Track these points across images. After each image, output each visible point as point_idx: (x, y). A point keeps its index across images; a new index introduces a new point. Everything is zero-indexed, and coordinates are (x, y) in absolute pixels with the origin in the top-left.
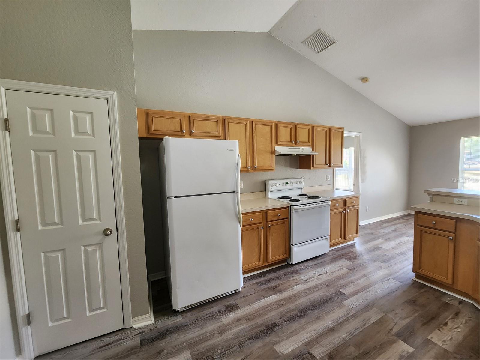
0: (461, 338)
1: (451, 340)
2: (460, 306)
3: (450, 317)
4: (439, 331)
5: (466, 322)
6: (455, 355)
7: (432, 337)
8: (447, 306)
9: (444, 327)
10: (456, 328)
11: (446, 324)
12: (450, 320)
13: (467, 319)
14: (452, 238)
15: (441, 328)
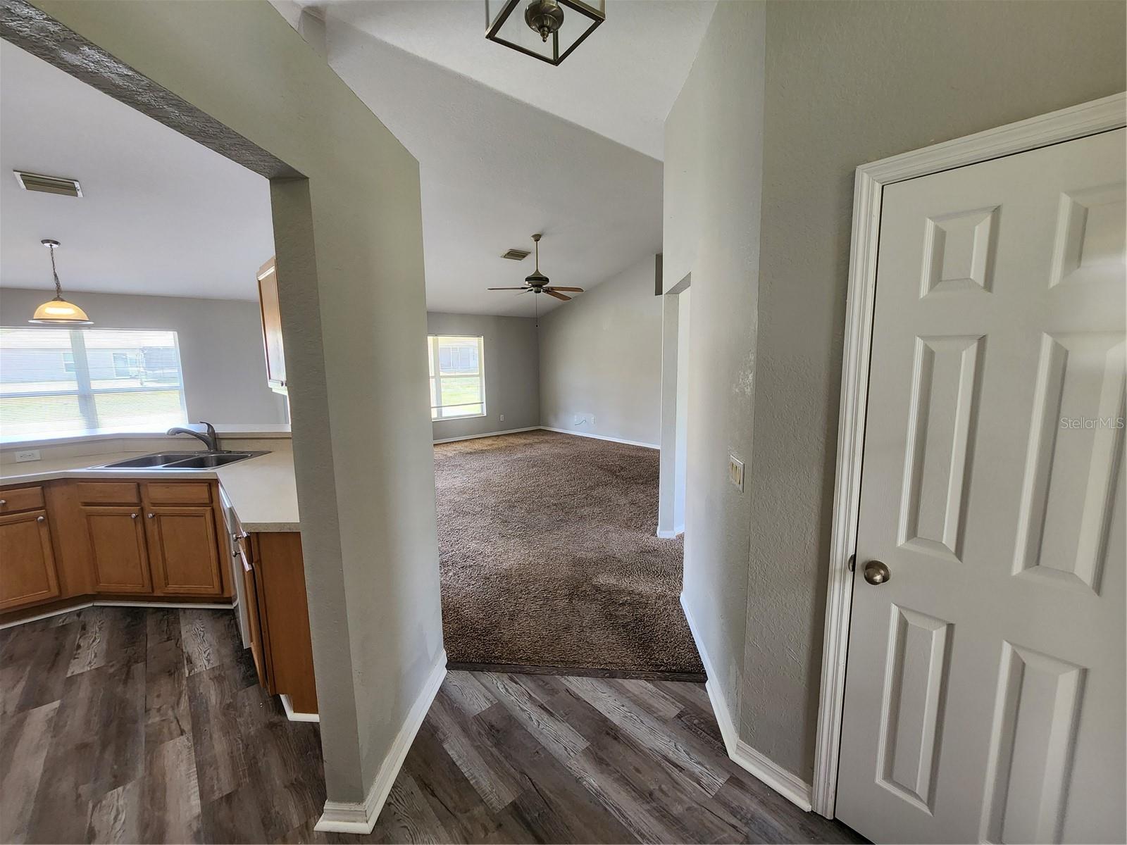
0: (104, 646)
1: (95, 656)
2: (82, 617)
3: (79, 637)
4: (77, 660)
5: (100, 629)
6: (111, 664)
7: (72, 671)
8: (64, 629)
9: (79, 651)
10: (93, 641)
11: (79, 647)
12: (81, 640)
13: (99, 624)
14: (42, 518)
15: (76, 654)
